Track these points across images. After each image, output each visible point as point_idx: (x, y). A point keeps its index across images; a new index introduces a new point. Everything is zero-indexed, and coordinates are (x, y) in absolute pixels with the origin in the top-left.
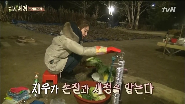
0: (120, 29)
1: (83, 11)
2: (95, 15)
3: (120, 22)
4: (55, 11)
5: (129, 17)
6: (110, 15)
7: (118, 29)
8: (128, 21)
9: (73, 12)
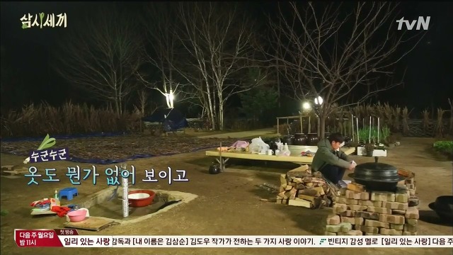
0: (189, 131)
1: (114, 105)
2: (140, 110)
3: (187, 120)
4: (55, 111)
5: (207, 108)
6: (170, 107)
7: (186, 133)
8: (206, 116)
9: (92, 109)
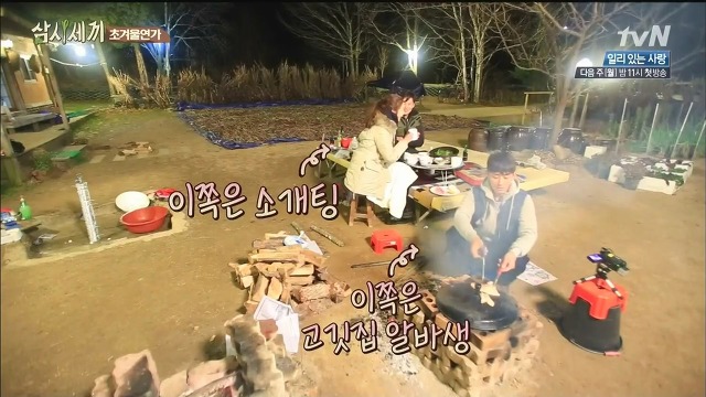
4: (269, 73)
